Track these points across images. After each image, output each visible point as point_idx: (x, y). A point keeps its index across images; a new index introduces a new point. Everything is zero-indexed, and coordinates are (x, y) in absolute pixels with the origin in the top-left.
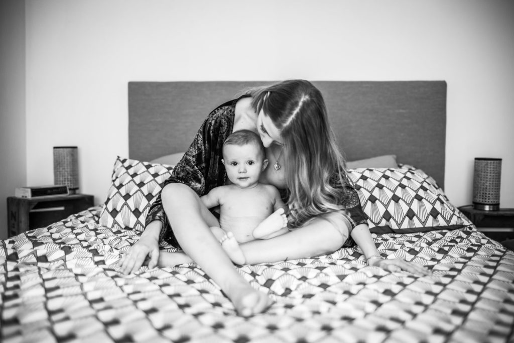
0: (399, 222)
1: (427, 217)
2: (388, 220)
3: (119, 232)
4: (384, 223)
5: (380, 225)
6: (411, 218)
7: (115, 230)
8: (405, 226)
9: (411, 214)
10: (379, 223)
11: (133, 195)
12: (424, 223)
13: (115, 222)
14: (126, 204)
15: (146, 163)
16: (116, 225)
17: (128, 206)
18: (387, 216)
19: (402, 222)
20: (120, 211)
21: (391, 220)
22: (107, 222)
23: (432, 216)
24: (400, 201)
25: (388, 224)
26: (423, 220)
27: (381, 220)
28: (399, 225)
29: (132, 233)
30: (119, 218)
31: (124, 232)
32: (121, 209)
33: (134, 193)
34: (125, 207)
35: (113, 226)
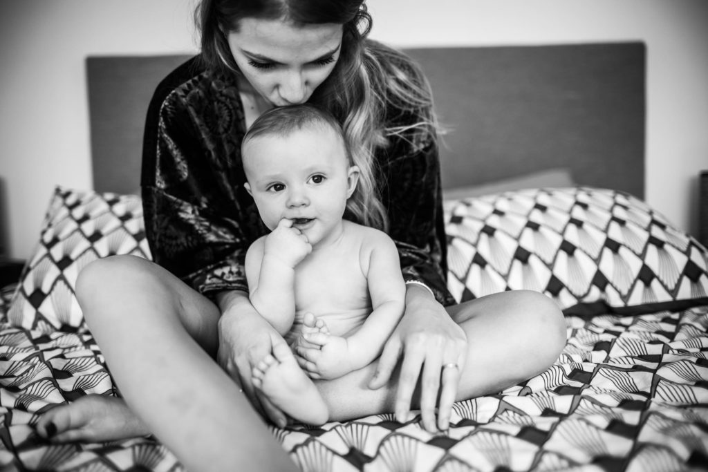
0: (625, 292)
1: (680, 281)
2: (603, 289)
3: (45, 338)
4: (595, 294)
5: (587, 300)
6: (647, 284)
7: (36, 334)
8: (636, 299)
9: (646, 276)
10: (586, 295)
11: (77, 258)
12: (673, 293)
13: (39, 317)
14: (61, 277)
15: (109, 196)
16: (41, 324)
17: (66, 282)
18: (600, 281)
19: (630, 291)
20: (50, 293)
21: (609, 289)
22: (21, 317)
23: (689, 276)
24: (622, 250)
25: (603, 296)
26: (671, 286)
27: (589, 290)
28: (625, 298)
29: (72, 339)
30: (47, 308)
31: (56, 339)
32: (52, 289)
33: (81, 255)
34: (60, 284)
35: (35, 326)
